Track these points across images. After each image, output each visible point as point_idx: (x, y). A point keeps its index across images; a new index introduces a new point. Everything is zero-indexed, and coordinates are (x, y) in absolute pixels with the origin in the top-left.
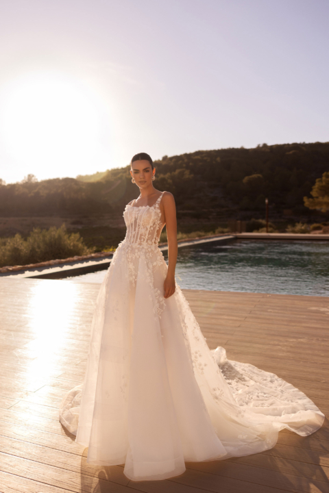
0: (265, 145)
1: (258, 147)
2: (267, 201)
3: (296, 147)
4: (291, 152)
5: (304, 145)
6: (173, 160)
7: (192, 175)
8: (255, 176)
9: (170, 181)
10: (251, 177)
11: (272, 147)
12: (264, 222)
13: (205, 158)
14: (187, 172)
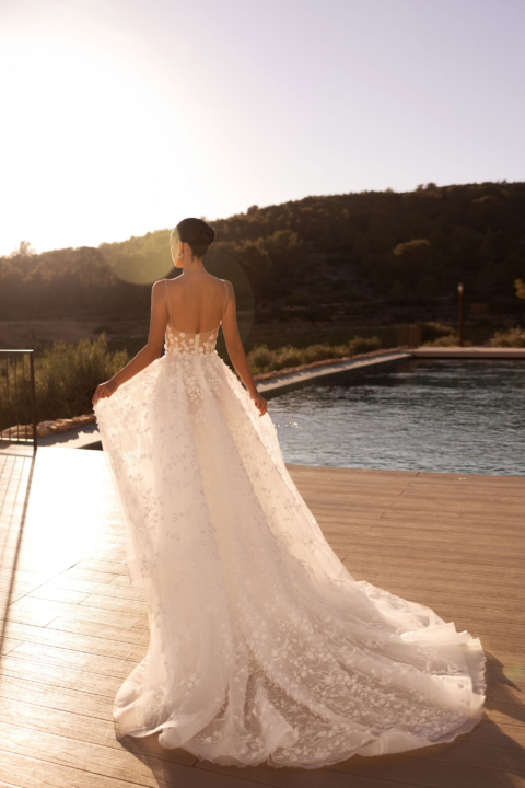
0: (432, 186)
1: (420, 189)
2: (460, 288)
3: (489, 189)
4: (481, 200)
5: (504, 186)
6: (268, 214)
7: (302, 242)
8: (416, 242)
9: (264, 252)
10: (408, 244)
11: (444, 189)
12: (438, 326)
13: (320, 211)
14: (294, 236)
